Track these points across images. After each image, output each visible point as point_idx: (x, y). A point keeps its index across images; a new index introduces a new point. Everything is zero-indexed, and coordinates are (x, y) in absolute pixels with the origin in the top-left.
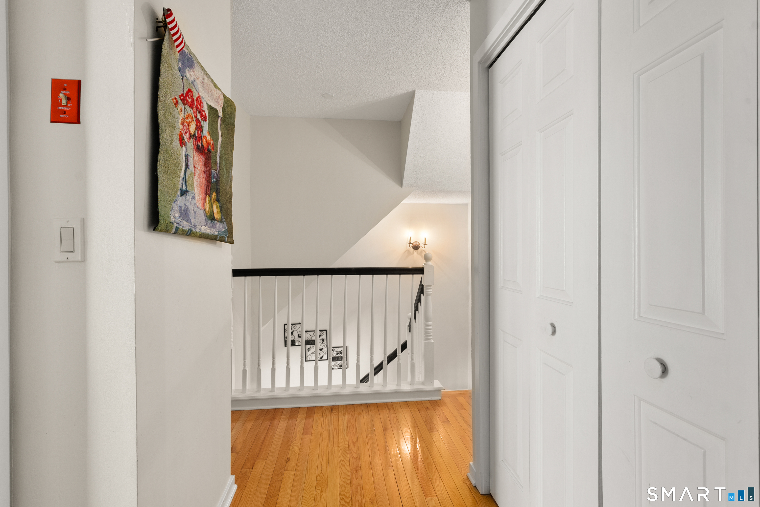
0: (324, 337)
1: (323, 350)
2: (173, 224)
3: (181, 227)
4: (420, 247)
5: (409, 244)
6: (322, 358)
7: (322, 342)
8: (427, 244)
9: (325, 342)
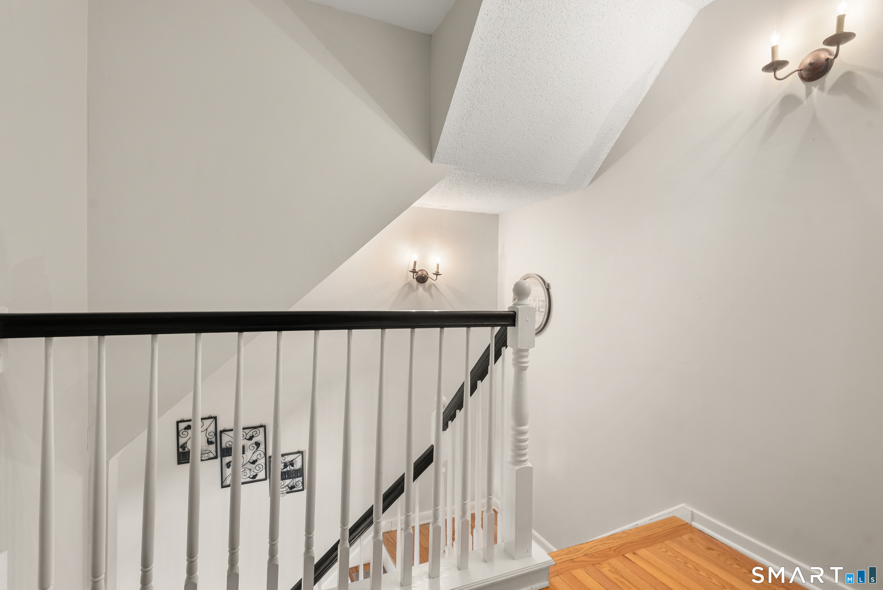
0: (260, 438)
1: (256, 464)
4: (429, 278)
5: (412, 274)
6: (255, 478)
7: (255, 449)
8: (441, 275)
9: (262, 447)
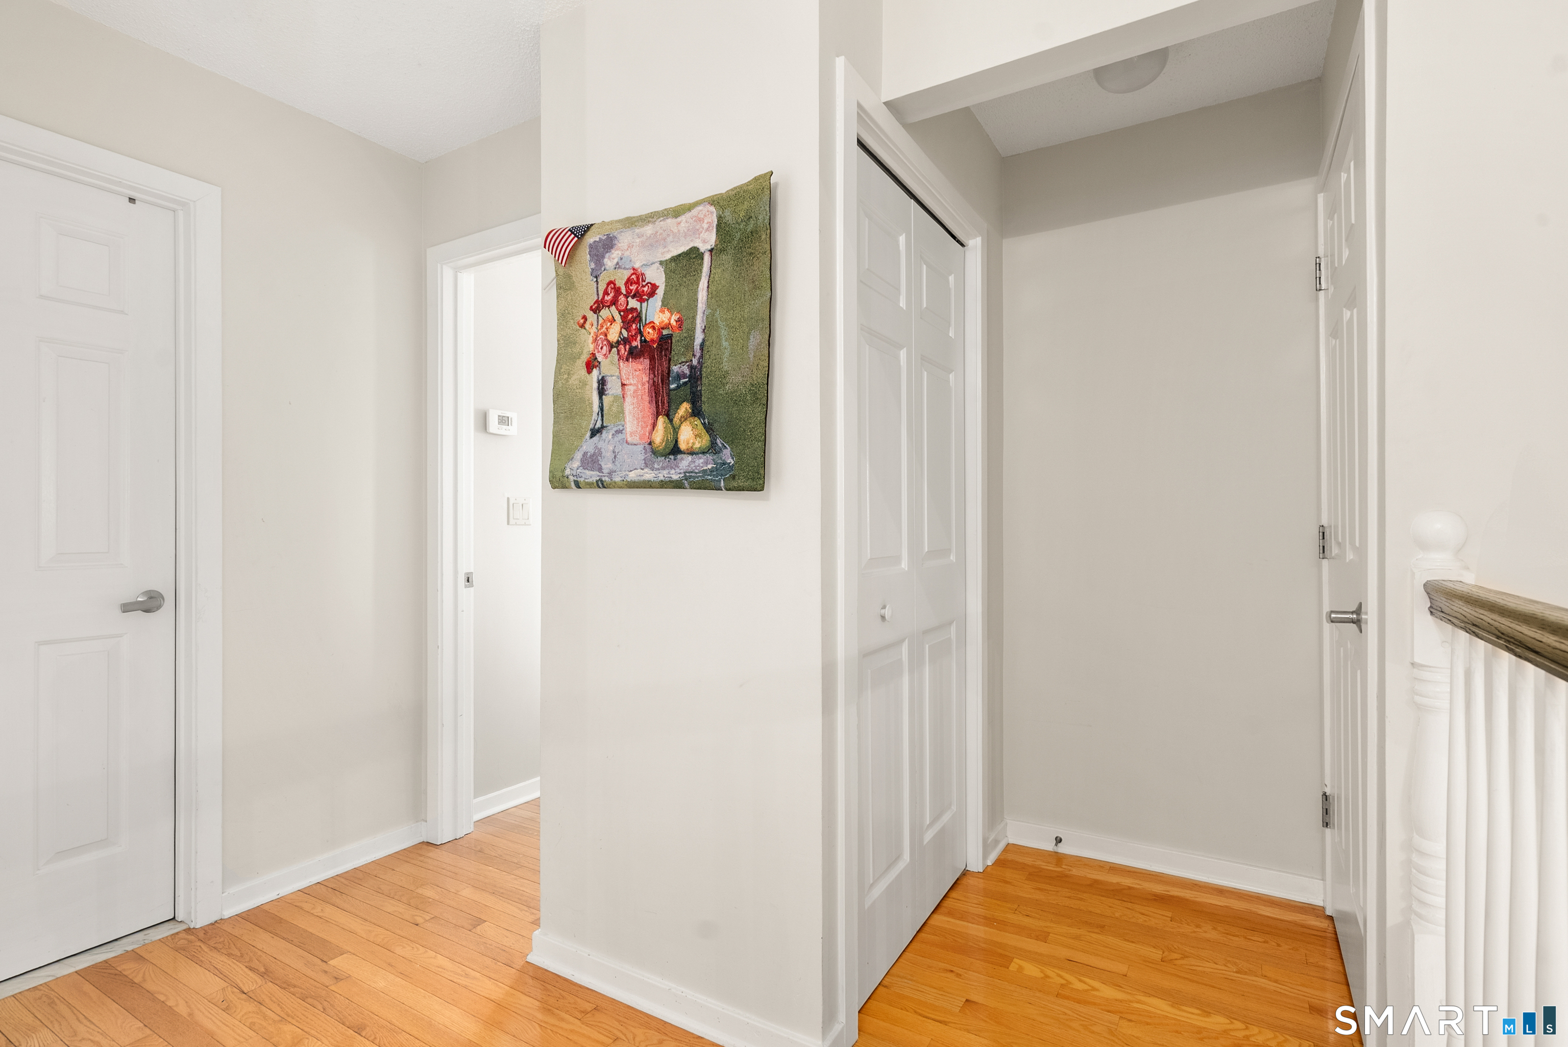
2: (567, 477)
3: (582, 480)
